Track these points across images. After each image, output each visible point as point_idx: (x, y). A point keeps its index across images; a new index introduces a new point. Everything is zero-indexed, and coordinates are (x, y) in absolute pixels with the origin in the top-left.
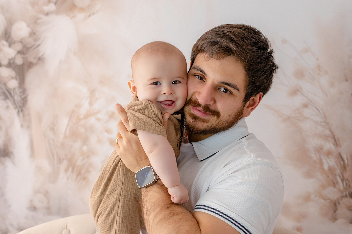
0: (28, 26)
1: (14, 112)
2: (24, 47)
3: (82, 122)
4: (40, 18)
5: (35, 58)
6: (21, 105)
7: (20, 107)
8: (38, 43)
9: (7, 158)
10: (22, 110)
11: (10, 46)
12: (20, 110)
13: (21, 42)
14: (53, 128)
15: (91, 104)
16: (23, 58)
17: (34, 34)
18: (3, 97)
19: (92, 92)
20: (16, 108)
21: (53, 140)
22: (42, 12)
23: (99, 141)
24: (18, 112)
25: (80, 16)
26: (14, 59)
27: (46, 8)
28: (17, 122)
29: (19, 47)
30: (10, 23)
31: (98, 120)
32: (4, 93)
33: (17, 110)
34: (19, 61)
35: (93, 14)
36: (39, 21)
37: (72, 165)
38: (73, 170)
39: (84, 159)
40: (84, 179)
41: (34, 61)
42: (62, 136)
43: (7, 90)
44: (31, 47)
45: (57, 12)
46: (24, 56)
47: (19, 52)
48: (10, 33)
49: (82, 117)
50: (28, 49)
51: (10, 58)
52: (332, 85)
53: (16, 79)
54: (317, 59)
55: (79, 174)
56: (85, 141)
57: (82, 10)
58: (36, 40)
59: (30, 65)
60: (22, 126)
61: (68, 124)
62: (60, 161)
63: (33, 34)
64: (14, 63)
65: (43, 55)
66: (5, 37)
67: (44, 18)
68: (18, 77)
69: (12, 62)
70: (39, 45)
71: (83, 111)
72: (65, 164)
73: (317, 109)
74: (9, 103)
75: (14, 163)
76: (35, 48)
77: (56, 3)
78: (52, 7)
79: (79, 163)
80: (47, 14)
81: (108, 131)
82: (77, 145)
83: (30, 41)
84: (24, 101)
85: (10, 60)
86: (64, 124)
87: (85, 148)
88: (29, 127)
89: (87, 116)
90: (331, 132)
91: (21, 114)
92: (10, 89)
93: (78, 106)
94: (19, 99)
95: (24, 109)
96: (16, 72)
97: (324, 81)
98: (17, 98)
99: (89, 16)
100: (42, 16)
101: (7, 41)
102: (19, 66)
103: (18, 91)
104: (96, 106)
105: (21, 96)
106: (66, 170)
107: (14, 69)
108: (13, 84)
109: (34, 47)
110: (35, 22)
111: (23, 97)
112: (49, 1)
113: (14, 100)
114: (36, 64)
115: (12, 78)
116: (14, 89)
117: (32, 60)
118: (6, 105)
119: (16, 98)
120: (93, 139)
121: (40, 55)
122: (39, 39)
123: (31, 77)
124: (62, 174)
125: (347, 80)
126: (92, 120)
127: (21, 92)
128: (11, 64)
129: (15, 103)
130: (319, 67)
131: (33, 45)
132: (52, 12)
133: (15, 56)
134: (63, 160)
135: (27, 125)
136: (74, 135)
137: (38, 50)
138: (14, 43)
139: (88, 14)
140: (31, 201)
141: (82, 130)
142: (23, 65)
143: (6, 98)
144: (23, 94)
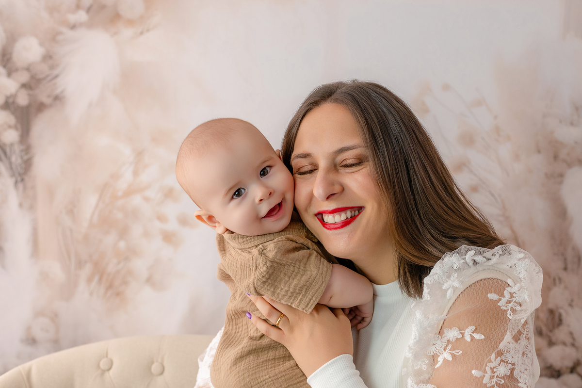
0: (41, 44)
1: (10, 182)
2: (33, 77)
3: (120, 203)
4: (59, 33)
5: (49, 96)
6: (22, 171)
7: (20, 174)
8: (55, 72)
10: (22, 180)
11: (9, 75)
12: (19, 179)
13: (28, 69)
14: (72, 210)
15: (136, 173)
16: (29, 95)
17: (51, 57)
19: (139, 154)
20: (13, 175)
21: (71, 230)
22: (65, 23)
23: (146, 234)
24: (16, 183)
25: (127, 33)
26: (14, 96)
27: (72, 18)
28: (13, 198)
29: (24, 77)
30: (12, 38)
31: (147, 199)
33: (13, 180)
34: (23, 100)
35: (148, 30)
36: (60, 38)
37: (99, 272)
38: (100, 280)
39: (119, 263)
40: (118, 294)
41: (46, 101)
42: (85, 224)
44: (44, 79)
45: (90, 25)
46: (31, 92)
47: (24, 86)
48: (11, 54)
49: (120, 194)
50: (39, 81)
51: (8, 94)
52: (517, 157)
53: (16, 128)
54: (496, 117)
55: (110, 286)
56: (123, 233)
57: (130, 22)
58: (52, 67)
59: (41, 107)
60: (21, 205)
61: (97, 206)
62: (80, 264)
63: (48, 57)
64: (13, 102)
65: (62, 92)
66: (3, 60)
67: (69, 34)
68: (19, 126)
69: (11, 100)
70: (57, 76)
71: (122, 185)
72: (88, 269)
73: (493, 195)
76: (50, 81)
77: (88, 10)
78: (82, 16)
79: (111, 268)
80: (73, 27)
81: (161, 218)
82: (110, 239)
83: (43, 69)
84: (28, 164)
85: (8, 98)
86: (90, 204)
87: (122, 245)
88: (32, 208)
89: (129, 192)
90: (513, 231)
91: (20, 186)
92: (5, 144)
93: (115, 176)
94: (19, 161)
95: (26, 178)
96: (17, 117)
97: (505, 151)
98: (16, 159)
99: (142, 33)
100: (64, 30)
101: (5, 67)
102: (22, 107)
103: (17, 148)
104: (145, 177)
105: (22, 157)
106: (89, 280)
107: (13, 113)
108: (11, 136)
109: (49, 78)
110: (52, 39)
111: (26, 158)
112: (78, 7)
113: (10, 163)
114: (50, 106)
115: (10, 127)
116: (12, 145)
117: (44, 98)
119: (13, 159)
120: (136, 231)
121: (58, 91)
122: (58, 65)
123: (40, 126)
124: (82, 286)
125: (539, 152)
126: (137, 200)
127: (22, 151)
128: (9, 105)
129: (11, 168)
130: (497, 130)
131: (48, 76)
132: (81, 24)
133: (17, 91)
134: (86, 262)
135: (29, 204)
136: (105, 222)
137: (55, 84)
138: (17, 70)
139: (140, 30)
140: (29, 329)
141: (119, 216)
142: (28, 107)
144: (27, 154)
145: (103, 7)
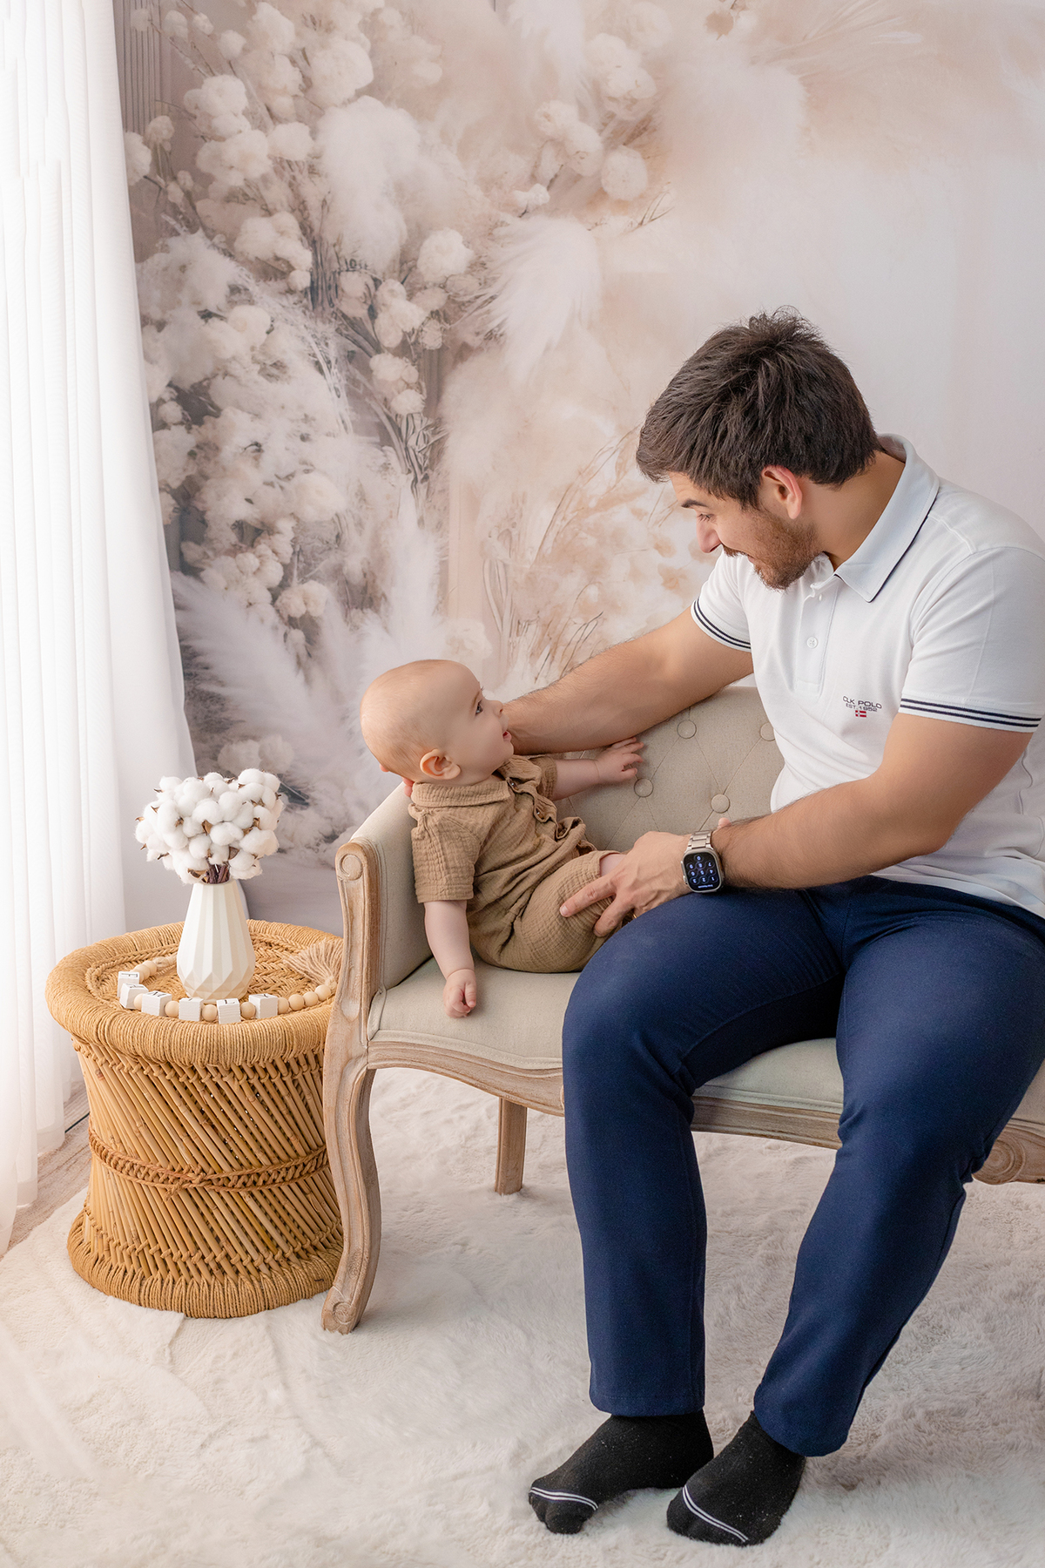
0: (467, 243)
1: (405, 480)
2: (451, 300)
3: (592, 519)
4: (503, 223)
5: (478, 334)
6: (426, 463)
7: (421, 468)
8: (491, 292)
9: (369, 612)
10: (426, 478)
11: (411, 296)
12: (420, 477)
13: (443, 287)
14: (509, 532)
15: (621, 468)
16: (445, 331)
17: (483, 264)
18: (377, 439)
19: (629, 435)
20: (410, 470)
21: (505, 566)
22: (510, 206)
23: (635, 574)
24: (416, 480)
25: (616, 223)
26: (418, 332)
27: (523, 198)
28: (409, 509)
29: (436, 300)
30: (418, 233)
31: (638, 514)
32: (381, 426)
33: (411, 477)
34: (432, 339)
35: (653, 220)
36: (501, 231)
37: (551, 639)
38: (552, 653)
39: (586, 625)
41: (474, 341)
42: (532, 557)
43: (389, 418)
44: (470, 302)
45: (552, 210)
46: (448, 326)
47: (435, 314)
48: (416, 259)
49: (593, 504)
50: (462, 306)
51: (408, 330)
53: (419, 388)
56: (596, 572)
57: (622, 205)
58: (485, 283)
59: (463, 352)
60: (421, 522)
61: (552, 523)
62: (519, 626)
63: (478, 265)
64: (416, 343)
65: (499, 326)
66: (401, 272)
67: (517, 224)
68: (423, 384)
69: (412, 340)
70: (493, 298)
71: (597, 488)
72: (532, 634)
74: (392, 456)
75: (386, 629)
76: (480, 307)
77: (551, 184)
78: (540, 194)
79: (572, 633)
80: (524, 213)
81: (662, 547)
82: (572, 583)
83: (470, 285)
84: (436, 450)
85: (407, 335)
86: (539, 521)
87: (593, 592)
88: (439, 525)
89: (607, 503)
91: (422, 488)
92: (398, 415)
93: (586, 473)
94: (422, 445)
95: (433, 475)
96: (419, 371)
98: (416, 442)
99: (641, 224)
100: (508, 218)
101: (403, 282)
102: (431, 351)
103: (419, 422)
105: (426, 439)
106: (534, 655)
107: (415, 362)
108: (409, 402)
109: (479, 301)
110: (490, 231)
111: (433, 439)
112: (534, 178)
113: (406, 449)
114: (480, 349)
115: (408, 386)
116: (410, 416)
117: (468, 337)
118: (382, 460)
119: (412, 442)
120: (618, 569)
121: (494, 324)
122: (494, 279)
123: (460, 385)
126: (621, 515)
127: (427, 428)
128: (407, 348)
129: (408, 457)
131: (477, 297)
132: (537, 208)
133: (423, 324)
134: (529, 623)
135: (435, 521)
136: (565, 553)
137: (488, 312)
138: (424, 288)
139: (640, 220)
141: (591, 542)
142: (439, 350)
143: (385, 441)
144: (434, 433)
145: (577, 178)
